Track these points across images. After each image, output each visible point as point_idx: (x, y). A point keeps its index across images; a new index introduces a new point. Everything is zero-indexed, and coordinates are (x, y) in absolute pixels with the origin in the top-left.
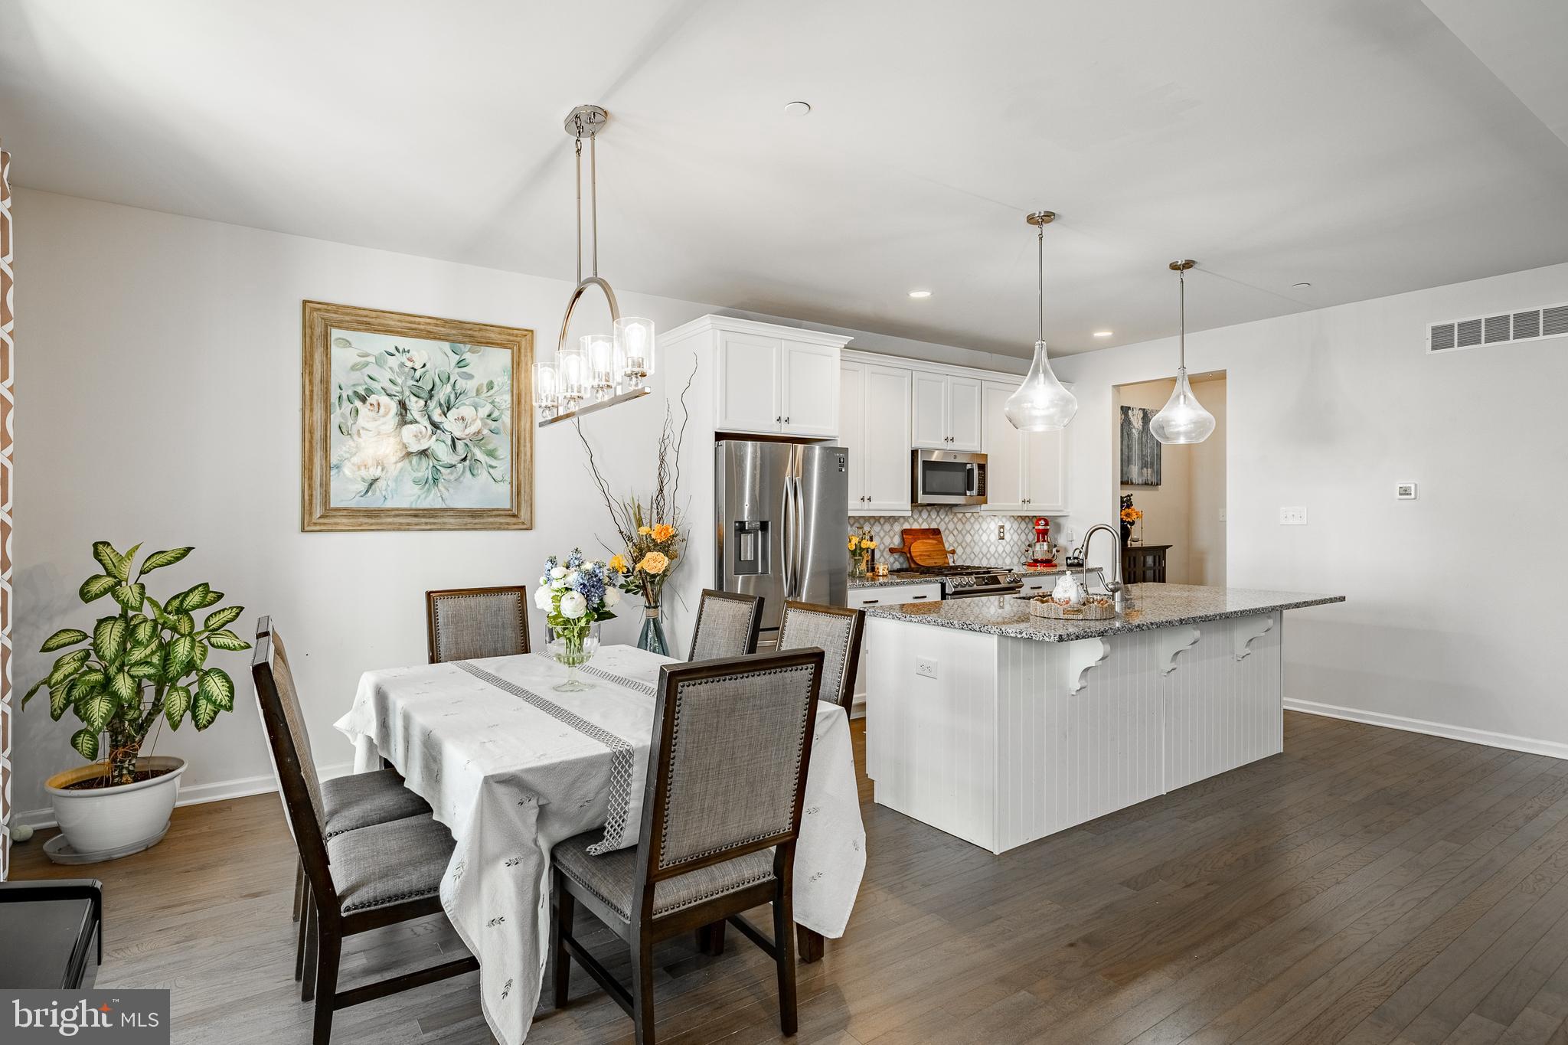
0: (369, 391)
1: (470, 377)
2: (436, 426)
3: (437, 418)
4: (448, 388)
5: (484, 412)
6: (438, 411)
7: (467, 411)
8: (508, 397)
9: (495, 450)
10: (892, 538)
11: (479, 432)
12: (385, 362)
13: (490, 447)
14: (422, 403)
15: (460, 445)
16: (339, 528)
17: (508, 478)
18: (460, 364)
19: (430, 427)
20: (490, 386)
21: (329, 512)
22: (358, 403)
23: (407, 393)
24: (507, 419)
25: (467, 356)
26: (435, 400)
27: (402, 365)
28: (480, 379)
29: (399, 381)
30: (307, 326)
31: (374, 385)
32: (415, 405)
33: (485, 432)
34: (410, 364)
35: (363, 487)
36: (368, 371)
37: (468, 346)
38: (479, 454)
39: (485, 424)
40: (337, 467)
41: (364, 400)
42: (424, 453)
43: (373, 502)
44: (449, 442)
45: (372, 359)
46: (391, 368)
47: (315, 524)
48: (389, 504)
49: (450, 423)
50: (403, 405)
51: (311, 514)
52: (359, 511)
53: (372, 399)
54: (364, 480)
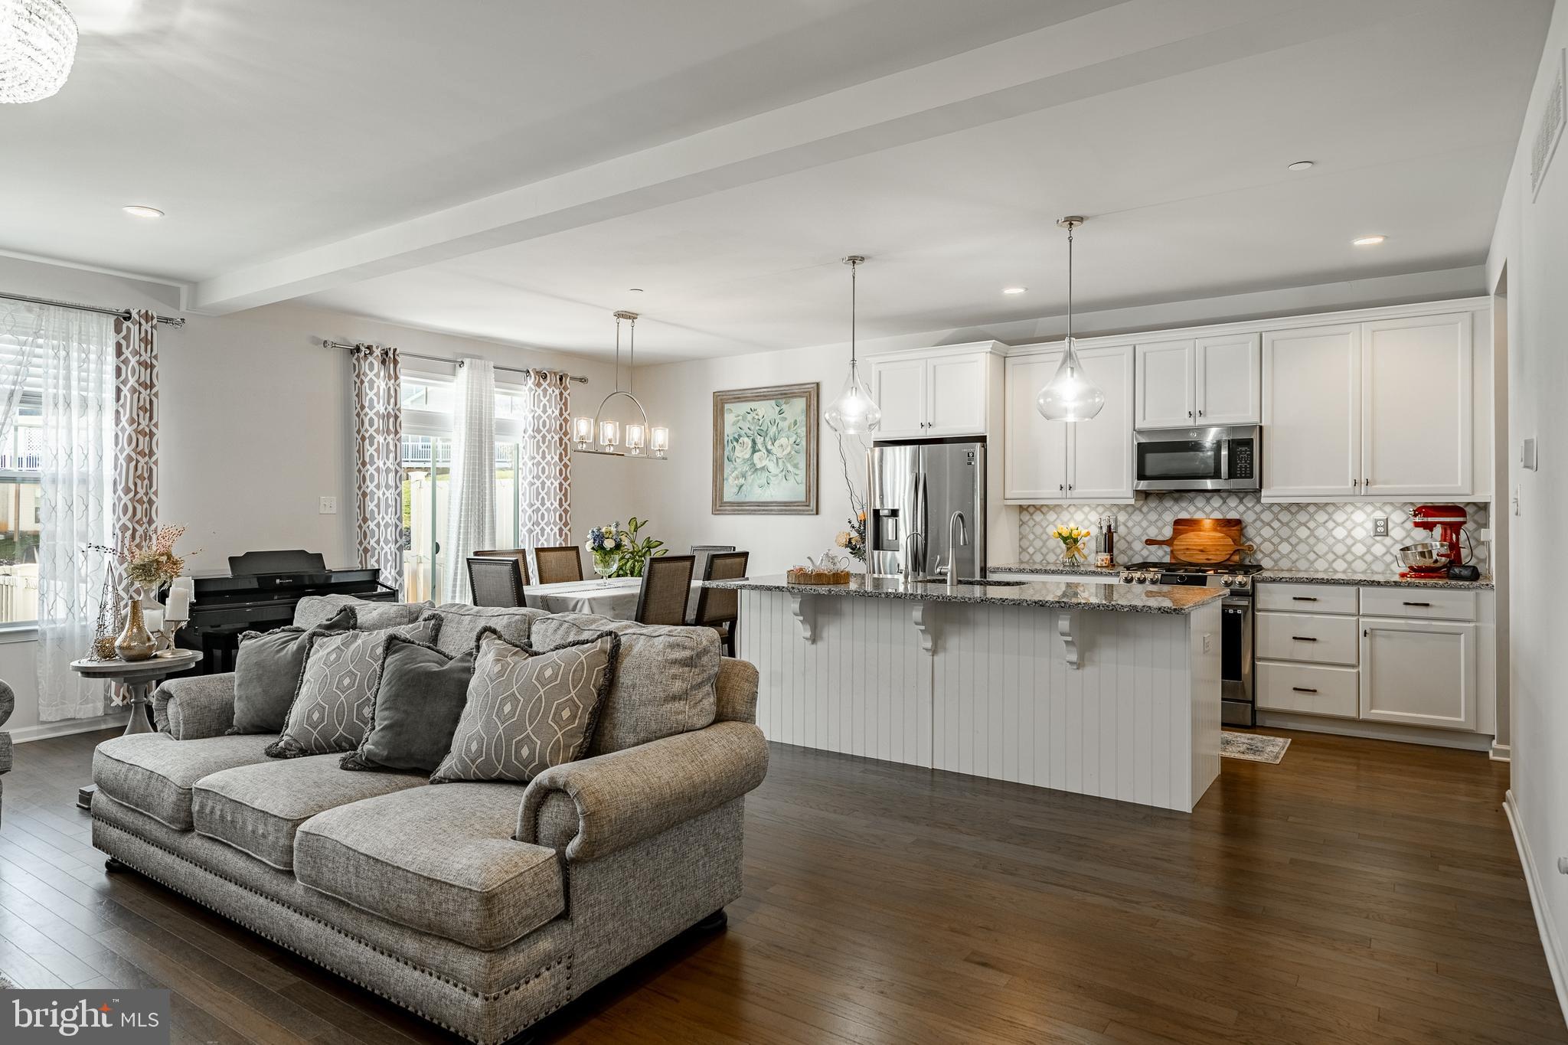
0: (740, 436)
1: (785, 419)
2: (769, 451)
3: (769, 447)
4: (775, 427)
5: (792, 440)
6: (770, 443)
7: (783, 441)
8: (804, 429)
9: (798, 464)
10: (1160, 529)
11: (790, 453)
12: (746, 418)
13: (795, 462)
14: (762, 438)
15: (780, 461)
16: (727, 512)
17: (804, 481)
18: (781, 412)
19: (766, 452)
20: (795, 423)
21: (723, 503)
22: (735, 443)
23: (756, 434)
24: (804, 443)
25: (784, 407)
26: (768, 436)
27: (754, 418)
28: (790, 420)
29: (752, 428)
30: (715, 405)
31: (742, 432)
32: (759, 440)
33: (793, 452)
34: (757, 417)
35: (736, 490)
36: (739, 425)
37: (784, 400)
38: (790, 468)
39: (792, 448)
40: (727, 479)
41: (737, 441)
42: (763, 468)
43: (741, 498)
44: (775, 461)
45: (740, 418)
46: (749, 421)
47: (718, 510)
48: (747, 500)
49: (775, 449)
50: (754, 442)
51: (716, 505)
52: (734, 503)
53: (740, 441)
54: (737, 486)
